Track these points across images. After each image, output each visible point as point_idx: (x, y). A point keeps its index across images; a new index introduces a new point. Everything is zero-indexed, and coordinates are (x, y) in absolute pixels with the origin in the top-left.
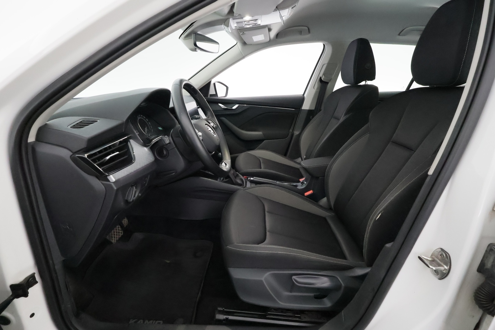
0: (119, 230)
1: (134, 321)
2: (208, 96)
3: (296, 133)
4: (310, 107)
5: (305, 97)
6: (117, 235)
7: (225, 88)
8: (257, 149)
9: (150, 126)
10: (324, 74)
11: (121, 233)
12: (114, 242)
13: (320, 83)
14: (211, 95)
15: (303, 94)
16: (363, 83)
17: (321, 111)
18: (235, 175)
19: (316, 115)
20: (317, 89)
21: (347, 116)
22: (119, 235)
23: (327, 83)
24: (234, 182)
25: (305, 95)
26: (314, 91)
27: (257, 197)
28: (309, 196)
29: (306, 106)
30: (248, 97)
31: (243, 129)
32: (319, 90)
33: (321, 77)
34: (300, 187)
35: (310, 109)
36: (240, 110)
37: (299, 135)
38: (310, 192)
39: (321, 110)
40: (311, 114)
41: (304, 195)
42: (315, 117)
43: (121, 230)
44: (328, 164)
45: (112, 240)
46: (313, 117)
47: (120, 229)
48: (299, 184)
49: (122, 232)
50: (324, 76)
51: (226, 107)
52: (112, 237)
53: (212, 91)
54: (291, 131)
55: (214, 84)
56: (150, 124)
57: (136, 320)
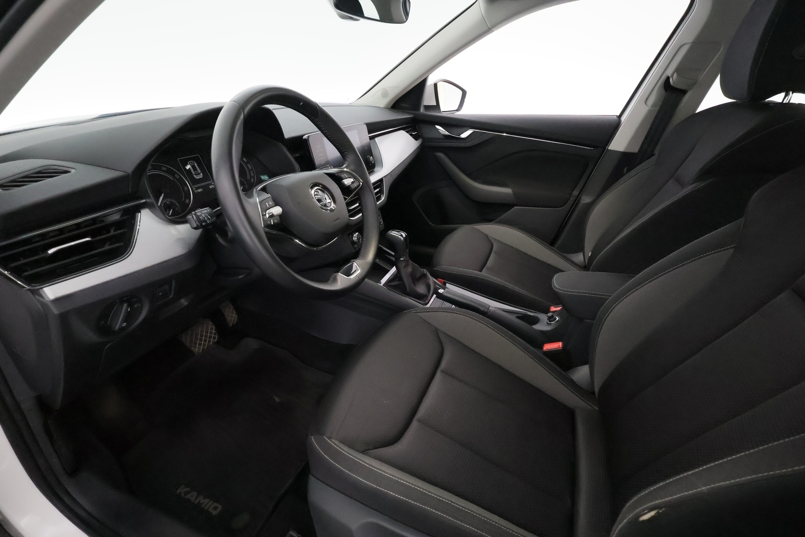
0: (211, 333)
1: (186, 490)
2: (419, 109)
3: (586, 200)
4: (628, 147)
5: (622, 122)
6: (205, 341)
7: (460, 92)
8: (496, 223)
9: (249, 170)
10: (678, 70)
11: (214, 338)
12: (198, 353)
13: (664, 91)
14: (428, 108)
15: (618, 115)
16: (778, 98)
17: (653, 157)
18: (418, 275)
19: (638, 165)
20: (654, 105)
21: (700, 185)
22: (209, 341)
23: (684, 92)
24: (408, 290)
25: (623, 118)
26: (644, 110)
27: (436, 332)
28: (551, 354)
29: (619, 143)
30: (497, 115)
31: (475, 179)
32: (657, 109)
33: (668, 78)
34: (543, 326)
35: (626, 151)
36: (476, 142)
37: (590, 206)
38: (558, 345)
39: (653, 155)
40: (627, 160)
41: (541, 347)
42: (633, 172)
43: (215, 334)
44: (610, 296)
45: (195, 347)
46: (629, 170)
47: (214, 331)
48: (543, 317)
49: (217, 336)
50: (678, 75)
51: (447, 133)
52: (196, 343)
53: (428, 99)
54: (576, 193)
55: (435, 85)
56: (250, 168)
57: (189, 489)
